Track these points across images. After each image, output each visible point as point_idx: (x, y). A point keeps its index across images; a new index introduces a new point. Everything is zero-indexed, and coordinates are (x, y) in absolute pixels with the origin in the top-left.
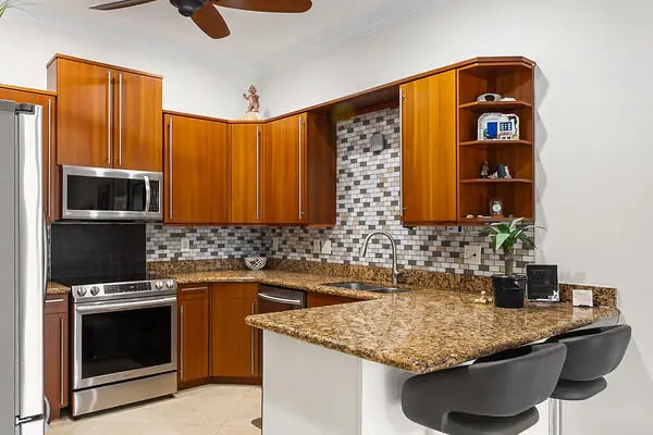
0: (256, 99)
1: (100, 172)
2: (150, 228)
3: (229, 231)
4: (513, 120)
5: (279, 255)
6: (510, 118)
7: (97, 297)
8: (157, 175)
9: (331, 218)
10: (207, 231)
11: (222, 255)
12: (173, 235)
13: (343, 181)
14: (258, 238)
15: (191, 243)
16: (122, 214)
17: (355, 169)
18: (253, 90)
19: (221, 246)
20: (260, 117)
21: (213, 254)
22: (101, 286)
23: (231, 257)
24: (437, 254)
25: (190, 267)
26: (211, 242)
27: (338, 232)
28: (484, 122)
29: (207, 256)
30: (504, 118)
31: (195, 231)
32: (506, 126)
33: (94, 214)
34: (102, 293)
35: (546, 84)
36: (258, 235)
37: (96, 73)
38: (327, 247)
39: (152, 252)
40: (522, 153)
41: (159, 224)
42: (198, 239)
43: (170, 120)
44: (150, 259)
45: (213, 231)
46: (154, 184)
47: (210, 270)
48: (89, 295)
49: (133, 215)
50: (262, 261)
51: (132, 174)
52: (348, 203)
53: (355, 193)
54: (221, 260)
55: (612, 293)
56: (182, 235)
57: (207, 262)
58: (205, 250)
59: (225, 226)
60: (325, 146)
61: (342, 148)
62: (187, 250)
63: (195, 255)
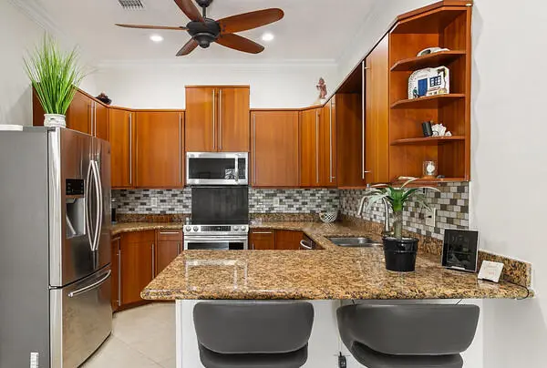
0: (323, 88)
2: (251, 190)
3: (311, 192)
4: (442, 73)
6: (439, 71)
7: (199, 233)
8: (245, 155)
10: (294, 192)
11: (305, 210)
12: (268, 195)
14: (336, 198)
15: (281, 201)
18: (322, 81)
19: (304, 203)
21: (297, 209)
22: (199, 226)
23: (313, 213)
25: (279, 217)
26: (296, 200)
28: (415, 80)
29: (293, 210)
31: (284, 192)
32: (435, 80)
34: (199, 231)
36: (335, 195)
39: (253, 206)
42: (286, 198)
43: (254, 115)
44: (251, 211)
45: (298, 192)
46: (241, 161)
47: (294, 221)
48: (192, 231)
54: (303, 214)
56: (274, 195)
57: (293, 215)
58: (291, 206)
59: (307, 188)
62: (278, 205)
63: (284, 209)
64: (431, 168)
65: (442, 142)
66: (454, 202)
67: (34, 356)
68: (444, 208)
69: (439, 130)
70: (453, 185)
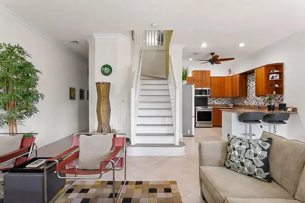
0: (230, 71)
1: (200, 89)
2: (208, 98)
5: (236, 104)
7: (200, 109)
8: (210, 89)
9: (246, 96)
10: (220, 99)
11: (223, 103)
12: (213, 99)
13: (249, 88)
14: (232, 100)
16: (204, 96)
17: (251, 85)
18: (230, 69)
20: (231, 75)
22: (200, 107)
23: (225, 104)
24: (266, 102)
25: (217, 105)
26: (221, 101)
27: (248, 98)
28: (271, 76)
29: (220, 104)
30: (275, 75)
31: (218, 99)
32: (276, 76)
33: (198, 96)
35: (285, 67)
37: (199, 72)
38: (246, 102)
39: (209, 102)
40: (280, 81)
41: (210, 97)
43: (212, 78)
44: (208, 104)
46: (209, 90)
48: (198, 108)
49: (206, 96)
50: (232, 105)
51: (205, 89)
52: (250, 92)
53: (251, 90)
55: (296, 108)
56: (215, 99)
59: (224, 98)
60: (244, 81)
61: (248, 81)
62: (216, 102)
63: (217, 103)
64: (274, 92)
65: (277, 88)
66: (279, 99)
67: (189, 131)
68: (276, 100)
69: (277, 85)
70: (279, 96)
